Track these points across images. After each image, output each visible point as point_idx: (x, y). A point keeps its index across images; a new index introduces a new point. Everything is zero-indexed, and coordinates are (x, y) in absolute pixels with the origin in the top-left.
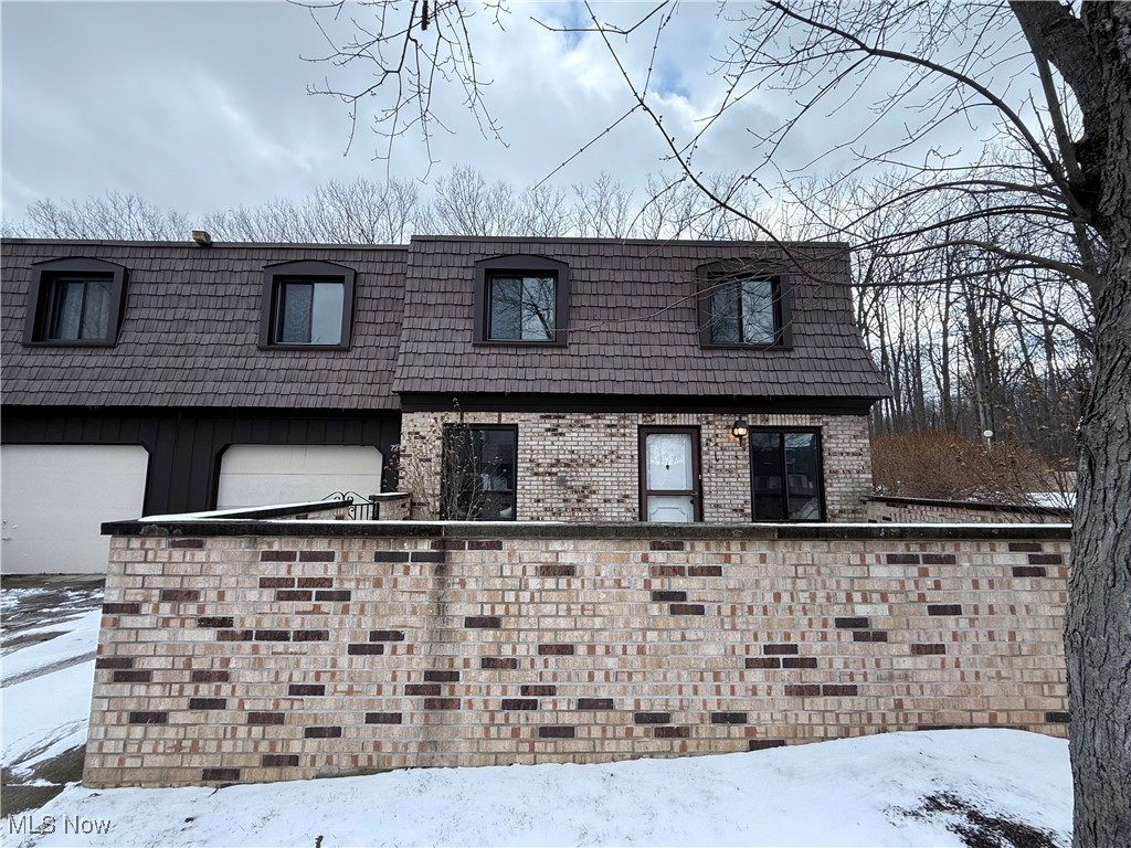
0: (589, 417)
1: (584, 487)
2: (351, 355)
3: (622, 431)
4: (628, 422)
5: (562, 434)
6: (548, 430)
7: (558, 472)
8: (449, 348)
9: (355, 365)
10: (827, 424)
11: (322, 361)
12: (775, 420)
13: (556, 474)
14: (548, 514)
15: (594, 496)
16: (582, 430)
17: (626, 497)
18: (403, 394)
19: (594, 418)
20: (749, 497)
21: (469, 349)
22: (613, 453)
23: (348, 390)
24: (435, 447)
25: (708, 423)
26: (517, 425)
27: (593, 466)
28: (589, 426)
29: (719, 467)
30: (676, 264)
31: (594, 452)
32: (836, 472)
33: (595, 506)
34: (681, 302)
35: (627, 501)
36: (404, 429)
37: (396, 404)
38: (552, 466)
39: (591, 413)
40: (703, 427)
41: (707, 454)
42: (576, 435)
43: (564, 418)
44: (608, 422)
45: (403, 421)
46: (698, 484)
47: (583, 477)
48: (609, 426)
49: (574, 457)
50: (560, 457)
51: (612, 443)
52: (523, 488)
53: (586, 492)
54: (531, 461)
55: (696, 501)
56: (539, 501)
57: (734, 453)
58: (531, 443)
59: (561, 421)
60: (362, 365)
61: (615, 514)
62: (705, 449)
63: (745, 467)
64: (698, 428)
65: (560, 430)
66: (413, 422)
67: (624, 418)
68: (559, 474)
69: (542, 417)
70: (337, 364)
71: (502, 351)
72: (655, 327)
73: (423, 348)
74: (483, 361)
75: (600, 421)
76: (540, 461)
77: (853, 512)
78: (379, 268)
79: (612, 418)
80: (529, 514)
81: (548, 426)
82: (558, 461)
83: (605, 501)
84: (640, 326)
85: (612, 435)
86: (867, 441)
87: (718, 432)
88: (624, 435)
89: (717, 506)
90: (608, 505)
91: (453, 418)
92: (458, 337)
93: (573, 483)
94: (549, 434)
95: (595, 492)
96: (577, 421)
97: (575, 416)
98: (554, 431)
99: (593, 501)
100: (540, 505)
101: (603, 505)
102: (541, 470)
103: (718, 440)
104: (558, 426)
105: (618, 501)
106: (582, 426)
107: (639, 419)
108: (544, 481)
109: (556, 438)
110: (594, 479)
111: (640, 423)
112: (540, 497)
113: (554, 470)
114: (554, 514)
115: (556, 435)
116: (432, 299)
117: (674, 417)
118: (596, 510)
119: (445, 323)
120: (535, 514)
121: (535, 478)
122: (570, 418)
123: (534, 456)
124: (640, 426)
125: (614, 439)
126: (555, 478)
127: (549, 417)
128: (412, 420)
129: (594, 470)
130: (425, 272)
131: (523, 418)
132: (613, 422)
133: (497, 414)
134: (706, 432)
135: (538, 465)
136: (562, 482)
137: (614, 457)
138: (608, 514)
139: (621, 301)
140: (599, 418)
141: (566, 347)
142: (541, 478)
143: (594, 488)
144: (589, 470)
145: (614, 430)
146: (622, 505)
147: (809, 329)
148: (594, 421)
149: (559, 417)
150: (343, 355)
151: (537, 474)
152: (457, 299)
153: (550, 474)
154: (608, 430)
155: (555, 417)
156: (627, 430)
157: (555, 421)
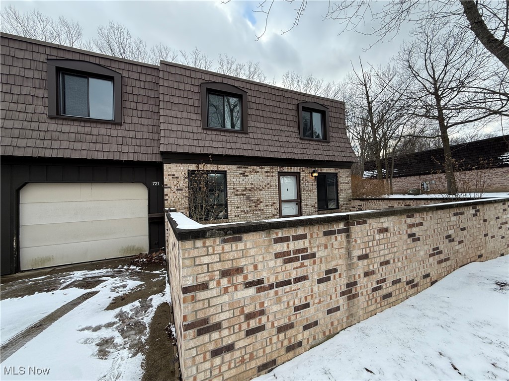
0: (258, 168)
1: (257, 200)
2: (123, 127)
3: (272, 174)
4: (274, 170)
5: (247, 176)
6: (241, 174)
7: (247, 193)
8: (189, 129)
9: (127, 134)
10: (339, 172)
11: (103, 130)
12: (325, 170)
13: (245, 195)
14: (243, 213)
15: (262, 204)
16: (256, 174)
17: (274, 203)
18: (162, 153)
19: (260, 168)
20: (316, 201)
21: (200, 130)
22: (268, 184)
23: (125, 149)
24: (183, 183)
25: (303, 171)
26: (226, 171)
27: (261, 190)
28: (258, 172)
29: (307, 189)
30: (290, 101)
31: (261, 184)
32: (342, 190)
33: (262, 208)
34: (292, 118)
35: (275, 205)
36: (165, 173)
37: (158, 159)
38: (243, 191)
39: (259, 166)
40: (301, 173)
41: (303, 184)
42: (253, 176)
43: (247, 168)
44: (266, 170)
45: (165, 168)
46: (299, 196)
47: (257, 195)
48: (267, 172)
49: (253, 186)
50: (247, 186)
51: (268, 180)
52: (231, 202)
53: (258, 202)
54: (234, 189)
55: (299, 204)
56: (238, 208)
57: (311, 183)
58: (233, 180)
59: (246, 170)
60: (132, 134)
61: (270, 211)
62: (302, 182)
63: (315, 189)
64: (299, 173)
65: (246, 174)
66: (170, 169)
67: (272, 168)
68: (247, 195)
69: (238, 167)
70: (114, 132)
71: (218, 133)
72: (283, 128)
73: (174, 128)
74: (208, 138)
75: (263, 170)
76: (238, 189)
77: (347, 204)
78: (136, 76)
79: (267, 168)
80: (234, 214)
81: (241, 172)
82: (246, 188)
83: (266, 206)
84: (277, 127)
85: (268, 176)
86: (350, 178)
87: (306, 175)
88: (273, 176)
89: (307, 205)
90: (267, 207)
91: (193, 167)
92: (193, 123)
93: (253, 199)
94: (241, 175)
95: (262, 202)
96: (253, 170)
97: (252, 167)
98: (243, 174)
99: (261, 206)
100: (239, 209)
101: (265, 208)
102: (238, 193)
103: (306, 178)
104: (245, 172)
105: (271, 206)
106: (256, 172)
107: (278, 169)
108: (240, 198)
109: (244, 178)
110: (261, 196)
111: (279, 171)
112: (239, 206)
113: (244, 193)
114: (245, 213)
115: (244, 176)
116: (176, 100)
117: (291, 168)
118: (263, 210)
119: (185, 115)
120: (237, 214)
121: (236, 197)
122: (250, 168)
123: (235, 187)
124: (278, 172)
125: (269, 178)
126: (245, 197)
127: (241, 167)
128: (170, 168)
129: (261, 192)
130: (171, 84)
131: (229, 168)
132: (268, 170)
133: (216, 165)
134: (302, 175)
135: (237, 191)
136: (248, 198)
137: (269, 186)
138: (268, 211)
139: (269, 115)
140: (262, 168)
141: (247, 134)
142: (238, 197)
143: (262, 200)
144: (259, 192)
145: (269, 174)
146: (273, 207)
147: (334, 135)
148: (260, 170)
149: (245, 168)
150: (117, 127)
151: (237, 195)
152: (191, 102)
153: (243, 195)
154: (266, 174)
155: (244, 168)
156: (274, 174)
157: (244, 170)
